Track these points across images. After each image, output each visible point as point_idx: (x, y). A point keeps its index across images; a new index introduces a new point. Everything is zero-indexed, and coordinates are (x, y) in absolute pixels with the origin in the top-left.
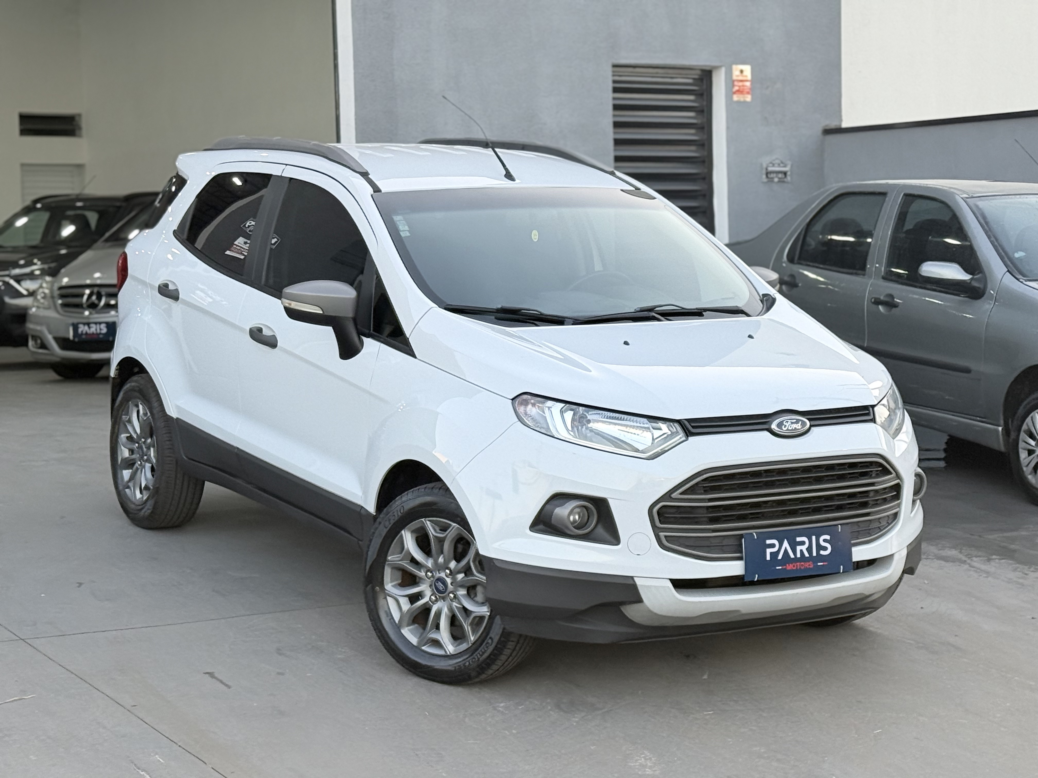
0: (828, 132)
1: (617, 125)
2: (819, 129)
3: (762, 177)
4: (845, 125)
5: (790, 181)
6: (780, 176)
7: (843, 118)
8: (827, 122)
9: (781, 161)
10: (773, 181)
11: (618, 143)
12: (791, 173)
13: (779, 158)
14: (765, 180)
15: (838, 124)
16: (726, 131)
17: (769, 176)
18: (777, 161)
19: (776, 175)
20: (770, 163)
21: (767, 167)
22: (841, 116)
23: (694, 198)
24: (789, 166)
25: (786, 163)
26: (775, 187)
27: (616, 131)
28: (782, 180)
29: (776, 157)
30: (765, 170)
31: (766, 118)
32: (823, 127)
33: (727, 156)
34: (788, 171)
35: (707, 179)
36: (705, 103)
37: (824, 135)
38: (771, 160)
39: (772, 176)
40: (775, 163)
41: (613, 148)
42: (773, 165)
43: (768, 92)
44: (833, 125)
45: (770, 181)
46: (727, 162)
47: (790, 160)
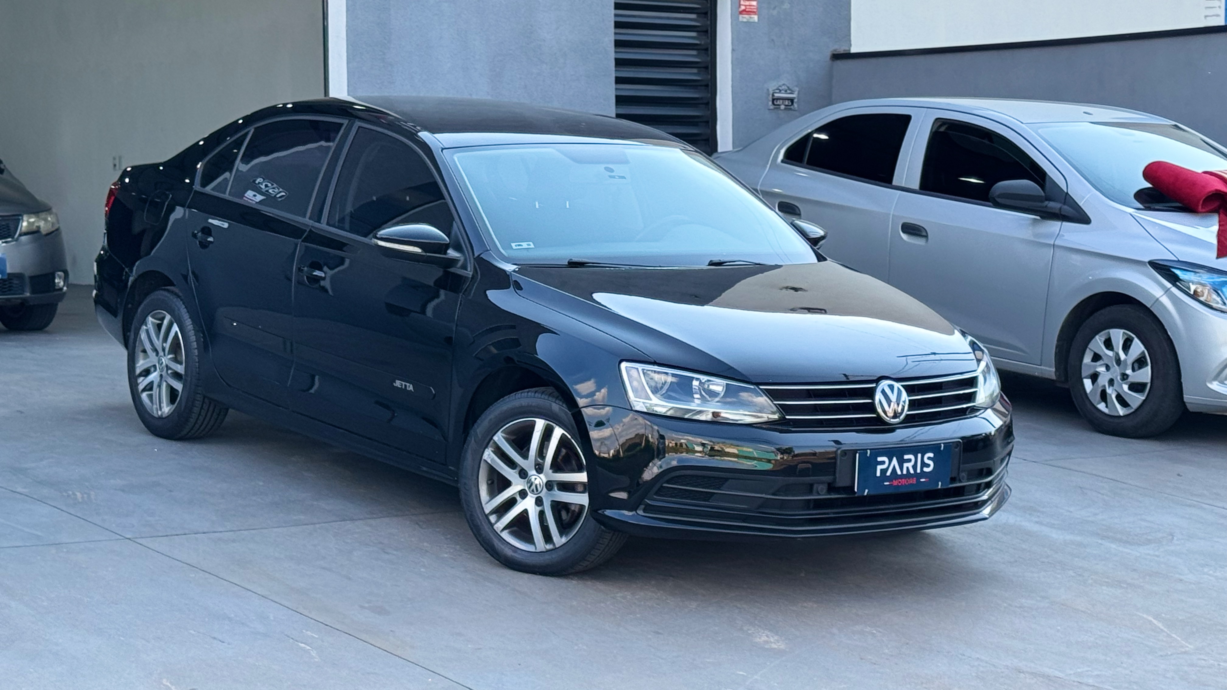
0: (837, 57)
1: (619, 44)
2: (828, 54)
3: (768, 103)
4: (853, 50)
5: (797, 109)
6: (787, 103)
7: (852, 43)
8: (836, 47)
9: (788, 87)
10: (780, 108)
11: (620, 63)
12: (798, 100)
13: (786, 83)
14: (772, 107)
15: (847, 49)
16: (732, 53)
17: (775, 103)
18: (783, 87)
19: (783, 103)
20: (777, 89)
21: (773, 93)
22: (850, 41)
23: (695, 124)
24: (796, 93)
25: (793, 89)
26: (782, 114)
27: (618, 50)
28: (789, 107)
29: (783, 82)
30: (771, 96)
31: (773, 40)
32: (832, 51)
33: (732, 81)
34: (795, 98)
35: (710, 104)
36: (709, 23)
37: (833, 60)
38: (777, 86)
39: (778, 103)
40: (783, 90)
41: (613, 68)
42: (780, 91)
43: (775, 13)
44: (842, 49)
45: (777, 108)
46: (732, 87)
47: (797, 86)
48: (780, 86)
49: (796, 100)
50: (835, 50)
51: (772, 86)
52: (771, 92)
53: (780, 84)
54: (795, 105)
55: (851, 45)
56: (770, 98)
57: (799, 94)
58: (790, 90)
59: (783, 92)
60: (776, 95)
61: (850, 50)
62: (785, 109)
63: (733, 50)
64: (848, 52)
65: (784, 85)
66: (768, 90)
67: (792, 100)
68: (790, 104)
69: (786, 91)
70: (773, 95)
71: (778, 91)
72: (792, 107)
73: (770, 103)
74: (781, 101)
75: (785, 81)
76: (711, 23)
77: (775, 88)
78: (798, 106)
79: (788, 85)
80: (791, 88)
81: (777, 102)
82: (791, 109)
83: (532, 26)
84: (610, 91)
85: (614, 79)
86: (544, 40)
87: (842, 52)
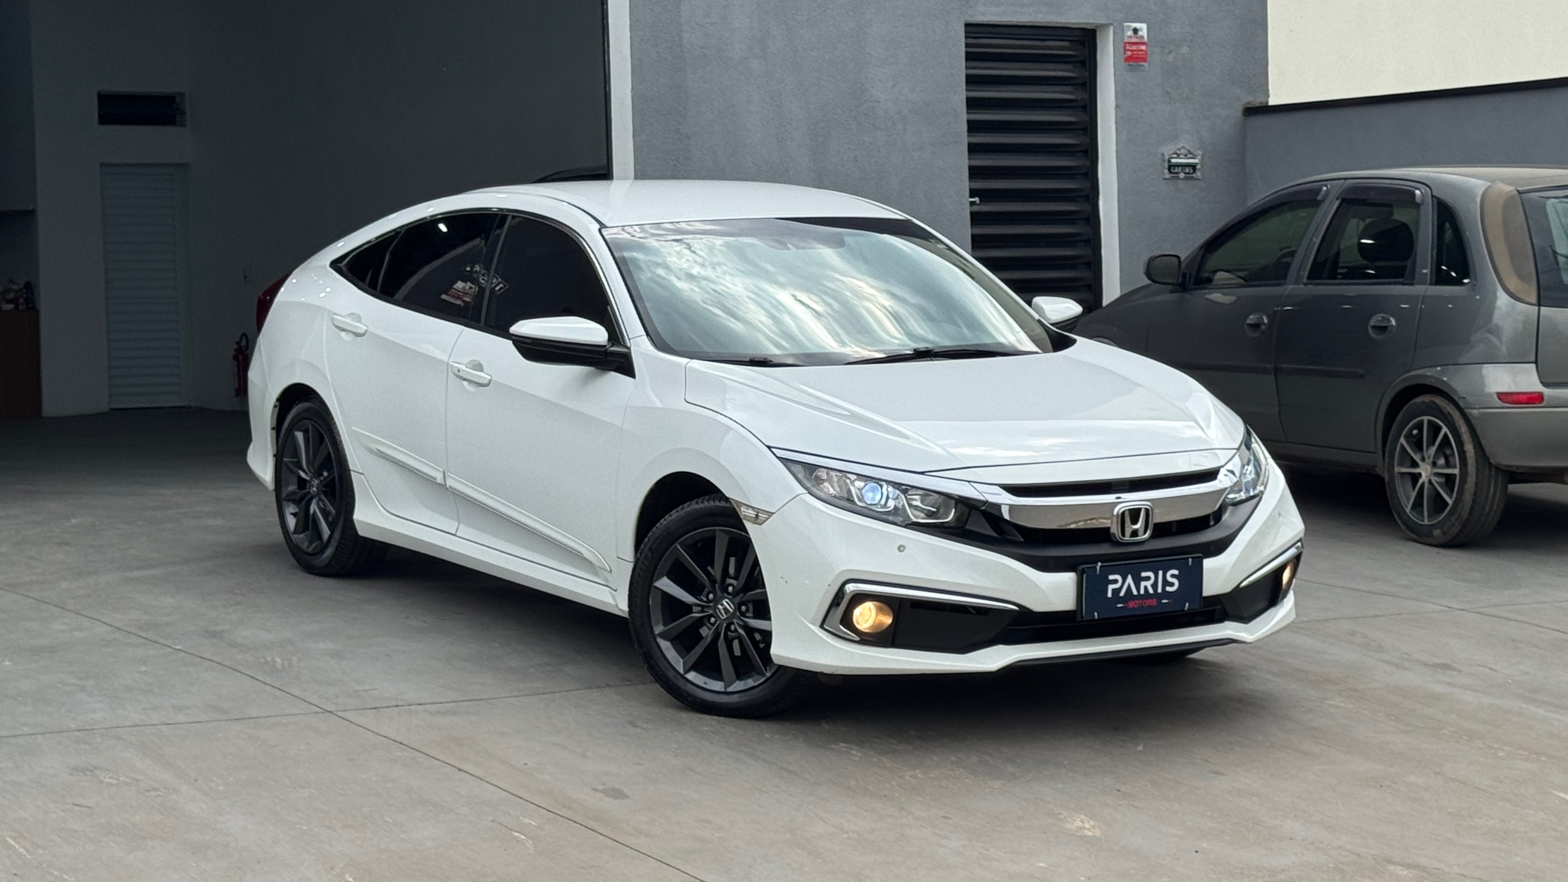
0: (1250, 111)
1: (971, 103)
2: (1240, 108)
3: (1164, 171)
4: (1272, 102)
5: (1200, 177)
6: (1187, 170)
7: (1270, 93)
8: (1251, 98)
9: (1188, 151)
10: (1178, 177)
11: (973, 127)
12: (1202, 166)
13: (1185, 146)
14: (1168, 176)
15: (1264, 101)
16: (1116, 109)
17: (1172, 171)
18: (1183, 151)
19: (1182, 170)
20: (1174, 154)
21: (1169, 158)
22: (1268, 90)
23: (1072, 200)
24: (1200, 157)
25: (1195, 154)
26: (1182, 185)
27: (971, 111)
28: (1190, 175)
29: (1182, 145)
30: (1166, 162)
31: (1168, 93)
32: (1244, 105)
33: (1117, 144)
34: (1197, 164)
35: (1090, 175)
36: (1087, 74)
37: (1245, 116)
38: (1175, 149)
39: (1176, 170)
40: (1181, 154)
41: (966, 134)
42: (1178, 155)
43: (1170, 58)
44: (1257, 101)
45: (1174, 177)
46: (1117, 152)
47: (1200, 149)
48: (1179, 150)
49: (1198, 167)
50: (1248, 103)
51: (1168, 150)
52: (1167, 158)
53: (1178, 147)
54: (1198, 174)
55: (1268, 96)
56: (1166, 165)
57: (1202, 159)
58: (1190, 153)
59: (1181, 156)
60: (1173, 161)
61: (1267, 102)
62: (1186, 178)
63: (1117, 106)
64: (1265, 104)
65: (1183, 147)
66: (1163, 155)
67: (1193, 167)
68: (1192, 171)
69: (1186, 155)
70: (1169, 161)
71: (1175, 156)
72: (1194, 175)
73: (1166, 171)
74: (1180, 168)
75: (1184, 143)
76: (1090, 73)
77: (1172, 152)
78: (1203, 175)
79: (1188, 148)
80: (1192, 150)
81: (1174, 169)
82: (1193, 177)
83: (862, 84)
84: (963, 162)
85: (966, 146)
86: (879, 102)
87: (1258, 105)
